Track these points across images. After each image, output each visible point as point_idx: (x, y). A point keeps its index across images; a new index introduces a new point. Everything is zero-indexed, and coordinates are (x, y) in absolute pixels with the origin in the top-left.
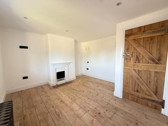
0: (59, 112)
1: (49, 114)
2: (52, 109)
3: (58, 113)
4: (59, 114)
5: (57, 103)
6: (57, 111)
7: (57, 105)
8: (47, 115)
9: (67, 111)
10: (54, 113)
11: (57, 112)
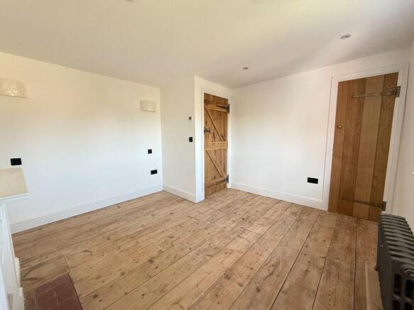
0: (265, 267)
1: (286, 286)
2: (268, 288)
3: (272, 269)
4: (273, 265)
5: (241, 285)
6: (268, 274)
7: (245, 284)
8: (288, 290)
9: (258, 254)
10: (274, 277)
11: (269, 271)
